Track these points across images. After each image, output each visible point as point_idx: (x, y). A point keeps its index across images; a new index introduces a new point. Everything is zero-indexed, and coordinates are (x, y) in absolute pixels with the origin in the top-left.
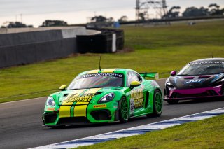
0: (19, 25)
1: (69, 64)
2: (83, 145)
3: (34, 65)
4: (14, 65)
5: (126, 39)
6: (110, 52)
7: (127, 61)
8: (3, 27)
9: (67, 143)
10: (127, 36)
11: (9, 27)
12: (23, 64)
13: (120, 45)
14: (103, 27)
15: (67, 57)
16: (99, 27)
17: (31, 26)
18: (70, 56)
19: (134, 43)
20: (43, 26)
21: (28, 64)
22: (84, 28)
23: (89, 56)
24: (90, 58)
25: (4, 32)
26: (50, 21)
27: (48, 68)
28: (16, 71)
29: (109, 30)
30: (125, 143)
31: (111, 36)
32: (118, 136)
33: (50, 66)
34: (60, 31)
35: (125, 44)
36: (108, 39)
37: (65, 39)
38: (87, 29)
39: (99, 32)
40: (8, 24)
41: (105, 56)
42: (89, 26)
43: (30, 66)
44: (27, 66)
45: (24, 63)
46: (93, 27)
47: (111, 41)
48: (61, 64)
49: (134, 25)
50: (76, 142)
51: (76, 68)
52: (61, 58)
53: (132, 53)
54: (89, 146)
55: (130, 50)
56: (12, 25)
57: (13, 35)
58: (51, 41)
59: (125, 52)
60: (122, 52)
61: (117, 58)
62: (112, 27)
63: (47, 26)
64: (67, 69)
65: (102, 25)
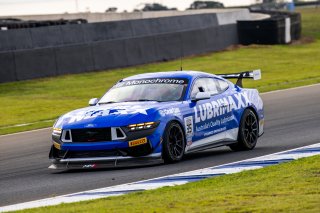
0: (157, 7)
1: (228, 60)
2: (248, 168)
4: (152, 62)
5: (303, 26)
6: (283, 43)
7: (306, 55)
8: (136, 11)
9: (227, 167)
10: (306, 21)
11: (144, 10)
12: (165, 60)
13: (296, 33)
14: (273, 10)
15: (224, 50)
16: (267, 9)
17: (174, 9)
18: (229, 48)
19: (314, 30)
20: (191, 9)
21: (172, 59)
22: (247, 10)
23: (255, 48)
24: (256, 51)
25: (138, 17)
26: (201, 3)
29: (280, 13)
30: (306, 166)
31: (283, 21)
32: (296, 156)
33: (201, 62)
34: (214, 15)
35: (303, 31)
36: (280, 26)
37: (222, 26)
38: (252, 11)
39: (267, 16)
40: (143, 7)
41: (277, 48)
42: (253, 9)
43: (174, 62)
44: (170, 63)
45: (166, 58)
46: (259, 9)
47: (284, 29)
48: (217, 59)
49: (314, 6)
50: (239, 165)
52: (217, 52)
53: (313, 44)
54: (256, 170)
55: (310, 41)
56: (148, 8)
57: (150, 20)
58: (202, 28)
59: (303, 43)
60: (298, 42)
61: (292, 51)
62: (285, 9)
63: (196, 8)
64: (225, 67)
65: (271, 7)
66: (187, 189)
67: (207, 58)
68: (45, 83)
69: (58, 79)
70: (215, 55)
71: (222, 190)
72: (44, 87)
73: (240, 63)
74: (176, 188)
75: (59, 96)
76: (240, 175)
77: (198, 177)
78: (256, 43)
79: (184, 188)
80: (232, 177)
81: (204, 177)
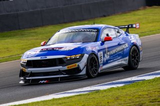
3: (113, 17)
4: (97, 17)
9: (145, 76)
12: (105, 16)
15: (138, 10)
18: (140, 8)
21: (109, 15)
23: (156, 8)
27: (125, 18)
28: (99, 21)
33: (125, 17)
43: (110, 17)
44: (107, 18)
48: (134, 15)
51: (146, 18)
52: (134, 11)
64: (139, 19)
66: (125, 89)
67: (129, 14)
68: (36, 30)
69: (44, 28)
70: (133, 13)
71: (145, 89)
72: (36, 33)
73: (147, 17)
74: (118, 88)
75: (45, 37)
76: (154, 80)
77: (130, 82)
78: (156, 5)
79: (123, 88)
80: (149, 81)
81: (133, 82)
